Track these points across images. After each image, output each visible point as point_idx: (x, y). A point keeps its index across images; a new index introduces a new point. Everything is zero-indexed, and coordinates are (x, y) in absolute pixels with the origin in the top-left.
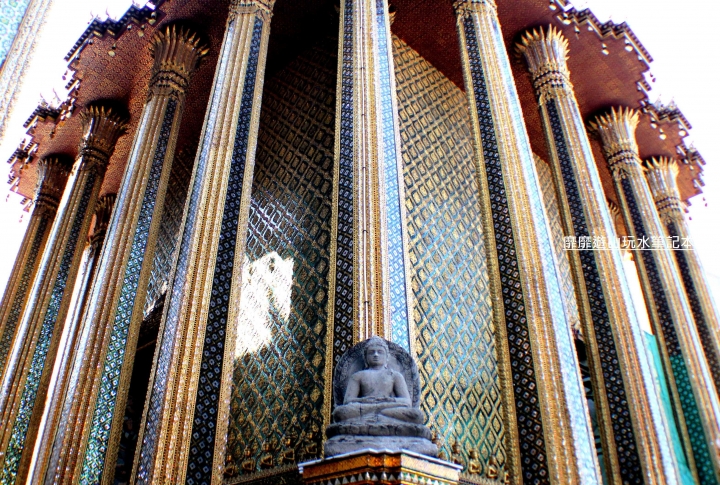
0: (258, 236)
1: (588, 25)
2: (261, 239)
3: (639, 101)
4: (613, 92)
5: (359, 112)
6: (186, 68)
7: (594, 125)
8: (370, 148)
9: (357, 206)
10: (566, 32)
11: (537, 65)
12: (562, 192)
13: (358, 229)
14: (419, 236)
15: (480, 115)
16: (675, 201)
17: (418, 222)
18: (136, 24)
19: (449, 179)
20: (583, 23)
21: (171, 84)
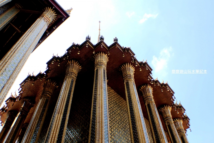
0: (68, 139)
1: (158, 84)
2: (68, 140)
3: (171, 104)
4: (165, 101)
5: (98, 106)
6: (52, 90)
7: (160, 110)
8: (100, 117)
9: (96, 133)
10: (152, 86)
11: (145, 94)
12: (152, 129)
13: (96, 139)
14: (113, 141)
15: (130, 108)
16: (182, 130)
17: (113, 137)
18: (40, 78)
19: (121, 125)
20: (156, 84)
21: (47, 95)
